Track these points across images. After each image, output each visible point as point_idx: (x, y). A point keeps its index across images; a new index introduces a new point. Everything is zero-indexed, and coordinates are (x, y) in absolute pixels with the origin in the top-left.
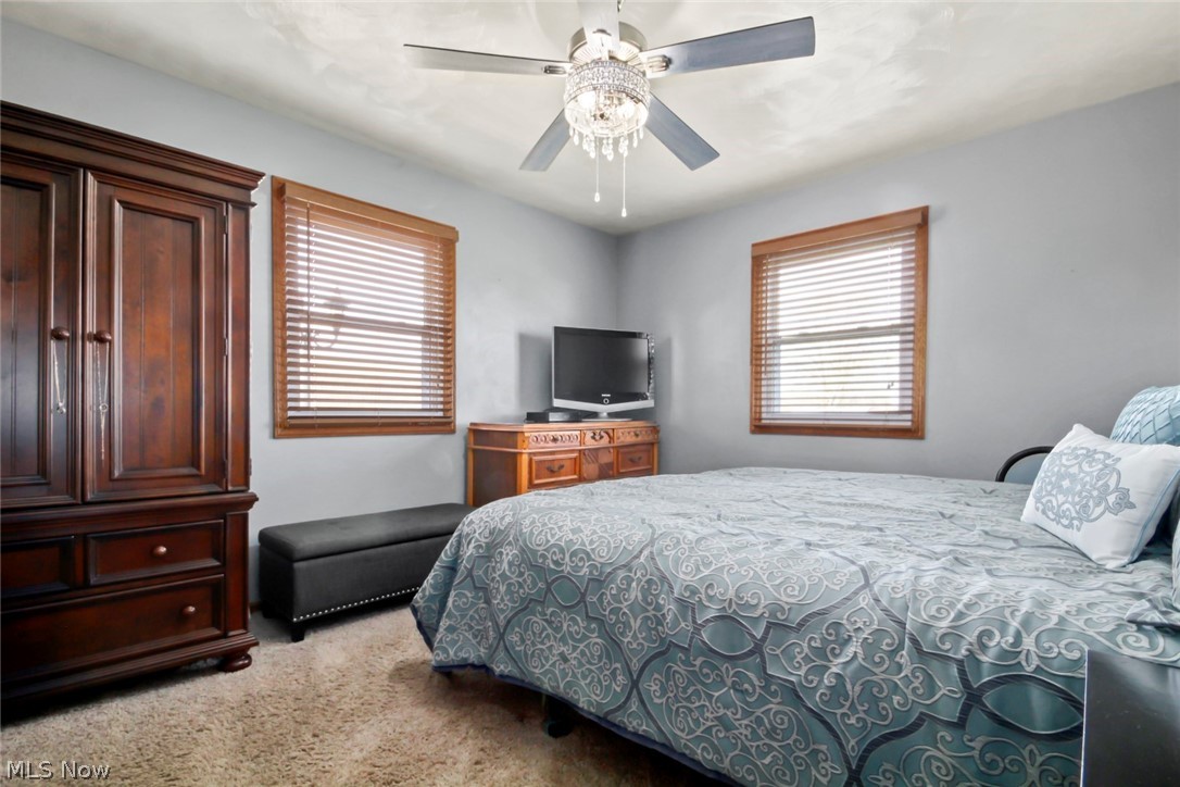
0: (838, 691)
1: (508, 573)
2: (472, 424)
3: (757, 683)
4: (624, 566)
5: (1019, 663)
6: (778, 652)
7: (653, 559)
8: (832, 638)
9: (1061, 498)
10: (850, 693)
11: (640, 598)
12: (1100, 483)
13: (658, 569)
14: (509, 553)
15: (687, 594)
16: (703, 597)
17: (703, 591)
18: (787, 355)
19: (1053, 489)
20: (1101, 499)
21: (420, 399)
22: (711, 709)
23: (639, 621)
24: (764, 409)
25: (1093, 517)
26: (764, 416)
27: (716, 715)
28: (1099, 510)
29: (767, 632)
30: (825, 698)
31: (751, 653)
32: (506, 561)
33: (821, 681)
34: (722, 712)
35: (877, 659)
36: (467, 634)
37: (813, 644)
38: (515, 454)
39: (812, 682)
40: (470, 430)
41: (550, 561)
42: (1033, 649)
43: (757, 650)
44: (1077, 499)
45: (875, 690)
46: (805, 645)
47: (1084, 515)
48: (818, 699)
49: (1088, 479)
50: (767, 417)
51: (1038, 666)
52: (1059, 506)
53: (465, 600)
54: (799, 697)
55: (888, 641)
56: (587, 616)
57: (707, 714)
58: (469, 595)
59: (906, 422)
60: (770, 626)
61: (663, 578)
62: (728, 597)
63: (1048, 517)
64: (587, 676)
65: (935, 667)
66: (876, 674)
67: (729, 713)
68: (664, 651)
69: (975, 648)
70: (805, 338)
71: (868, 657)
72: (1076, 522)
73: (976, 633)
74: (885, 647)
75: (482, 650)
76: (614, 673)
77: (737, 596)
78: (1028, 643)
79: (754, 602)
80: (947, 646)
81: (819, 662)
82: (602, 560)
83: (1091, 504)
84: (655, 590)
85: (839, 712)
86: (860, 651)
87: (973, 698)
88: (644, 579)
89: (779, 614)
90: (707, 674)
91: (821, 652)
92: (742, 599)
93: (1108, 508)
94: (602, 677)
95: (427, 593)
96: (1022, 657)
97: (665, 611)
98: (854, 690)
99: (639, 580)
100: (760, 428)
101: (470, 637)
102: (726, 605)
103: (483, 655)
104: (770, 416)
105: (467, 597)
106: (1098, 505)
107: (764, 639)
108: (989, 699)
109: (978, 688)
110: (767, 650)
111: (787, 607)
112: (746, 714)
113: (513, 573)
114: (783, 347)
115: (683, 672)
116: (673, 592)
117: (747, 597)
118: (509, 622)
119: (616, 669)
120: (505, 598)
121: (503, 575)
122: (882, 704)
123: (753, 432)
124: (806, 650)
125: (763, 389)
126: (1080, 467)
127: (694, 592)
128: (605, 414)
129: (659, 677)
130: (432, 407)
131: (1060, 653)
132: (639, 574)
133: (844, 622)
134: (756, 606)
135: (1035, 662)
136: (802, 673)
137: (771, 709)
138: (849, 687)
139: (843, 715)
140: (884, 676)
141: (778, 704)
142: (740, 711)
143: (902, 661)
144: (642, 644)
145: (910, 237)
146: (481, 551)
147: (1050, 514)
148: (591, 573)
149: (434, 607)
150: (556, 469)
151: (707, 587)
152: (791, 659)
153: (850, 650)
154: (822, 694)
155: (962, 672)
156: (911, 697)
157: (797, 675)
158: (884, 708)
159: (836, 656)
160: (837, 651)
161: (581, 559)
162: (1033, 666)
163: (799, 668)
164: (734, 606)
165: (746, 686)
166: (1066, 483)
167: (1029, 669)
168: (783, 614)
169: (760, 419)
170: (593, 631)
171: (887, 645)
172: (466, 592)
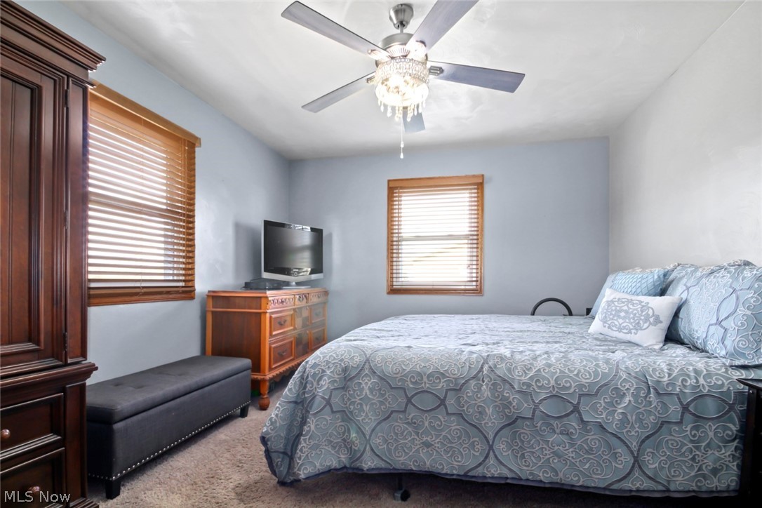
0: (624, 421)
1: (370, 396)
2: (209, 292)
3: (577, 427)
4: (473, 378)
5: (701, 390)
6: (587, 408)
7: (493, 371)
8: (615, 396)
9: (621, 321)
10: (631, 420)
11: (490, 395)
12: (644, 313)
13: (499, 376)
14: (367, 384)
15: (525, 387)
16: (535, 387)
17: (534, 384)
18: (405, 248)
19: (614, 317)
20: (646, 320)
21: (162, 271)
22: (548, 448)
23: (491, 409)
24: (394, 280)
25: (644, 328)
26: (394, 283)
27: (552, 451)
28: (646, 325)
29: (579, 399)
30: (618, 426)
31: (572, 412)
32: (366, 388)
33: (614, 418)
34: (556, 448)
35: (640, 401)
36: (326, 448)
37: (606, 401)
38: (260, 313)
39: (609, 420)
40: (208, 296)
41: (409, 383)
42: (705, 383)
43: (576, 409)
44: (632, 321)
45: (641, 416)
46: (602, 402)
47: (638, 327)
48: (614, 427)
49: (635, 312)
50: (397, 284)
51: (709, 390)
52: (620, 325)
53: (325, 423)
54: (604, 429)
55: (643, 391)
56: (448, 414)
57: (545, 452)
58: (328, 418)
59: (473, 286)
60: (580, 396)
61: (504, 381)
62: (551, 385)
63: (612, 330)
64: (449, 452)
65: (666, 399)
66: (640, 408)
67: (561, 448)
68: (513, 422)
69: (682, 387)
70: (418, 238)
71: (636, 401)
72: (633, 331)
73: (680, 381)
74: (642, 395)
75: (342, 456)
76: (473, 445)
77: (556, 383)
78: (701, 381)
79: (568, 385)
80: (670, 389)
81: (611, 409)
82: (455, 376)
83: (641, 322)
84: (500, 389)
85: (624, 431)
86: (631, 399)
87: (685, 408)
88: (490, 384)
89: (584, 389)
90: (544, 429)
91: (611, 404)
92: (560, 384)
93: (650, 324)
94: (461, 450)
95: (278, 425)
96: (701, 387)
97: (511, 399)
98: (632, 418)
99: (487, 385)
100: (393, 291)
101: (330, 449)
102: (551, 389)
103: (344, 460)
104: (398, 284)
105: (327, 421)
106: (646, 322)
107: (578, 403)
108: (691, 408)
109: (686, 404)
110: (581, 408)
111: (587, 385)
112: (572, 445)
113: (374, 396)
114: (404, 243)
115: (528, 432)
116: (514, 388)
117: (563, 382)
118: (373, 430)
119: (474, 442)
120: (369, 414)
121: (366, 399)
122: (644, 422)
123: (389, 293)
124: (603, 404)
125: (394, 267)
126: (628, 306)
127: (529, 385)
128: (294, 283)
129: (506, 439)
130: (175, 278)
131: (715, 383)
132: (486, 381)
133: (619, 387)
134: (570, 387)
135: (707, 388)
136: (604, 416)
137: (588, 439)
138: (629, 417)
139: (627, 432)
140: (644, 409)
141: (592, 435)
142: (567, 445)
143: (651, 399)
144: (494, 422)
145: (474, 189)
146: (335, 384)
147: (614, 328)
148: (448, 385)
149: (282, 435)
150: (282, 323)
151: (536, 382)
152: (596, 410)
153: (627, 399)
154: (616, 424)
155: (679, 399)
156: (657, 415)
157: (602, 417)
158: (646, 423)
159: (619, 404)
160: (619, 402)
161: (438, 378)
162: (707, 390)
163: (602, 414)
164: (556, 390)
165: (571, 430)
166: (622, 314)
167: (705, 392)
168: (586, 388)
169: (393, 285)
170: (452, 422)
171: (643, 394)
172: (326, 417)
